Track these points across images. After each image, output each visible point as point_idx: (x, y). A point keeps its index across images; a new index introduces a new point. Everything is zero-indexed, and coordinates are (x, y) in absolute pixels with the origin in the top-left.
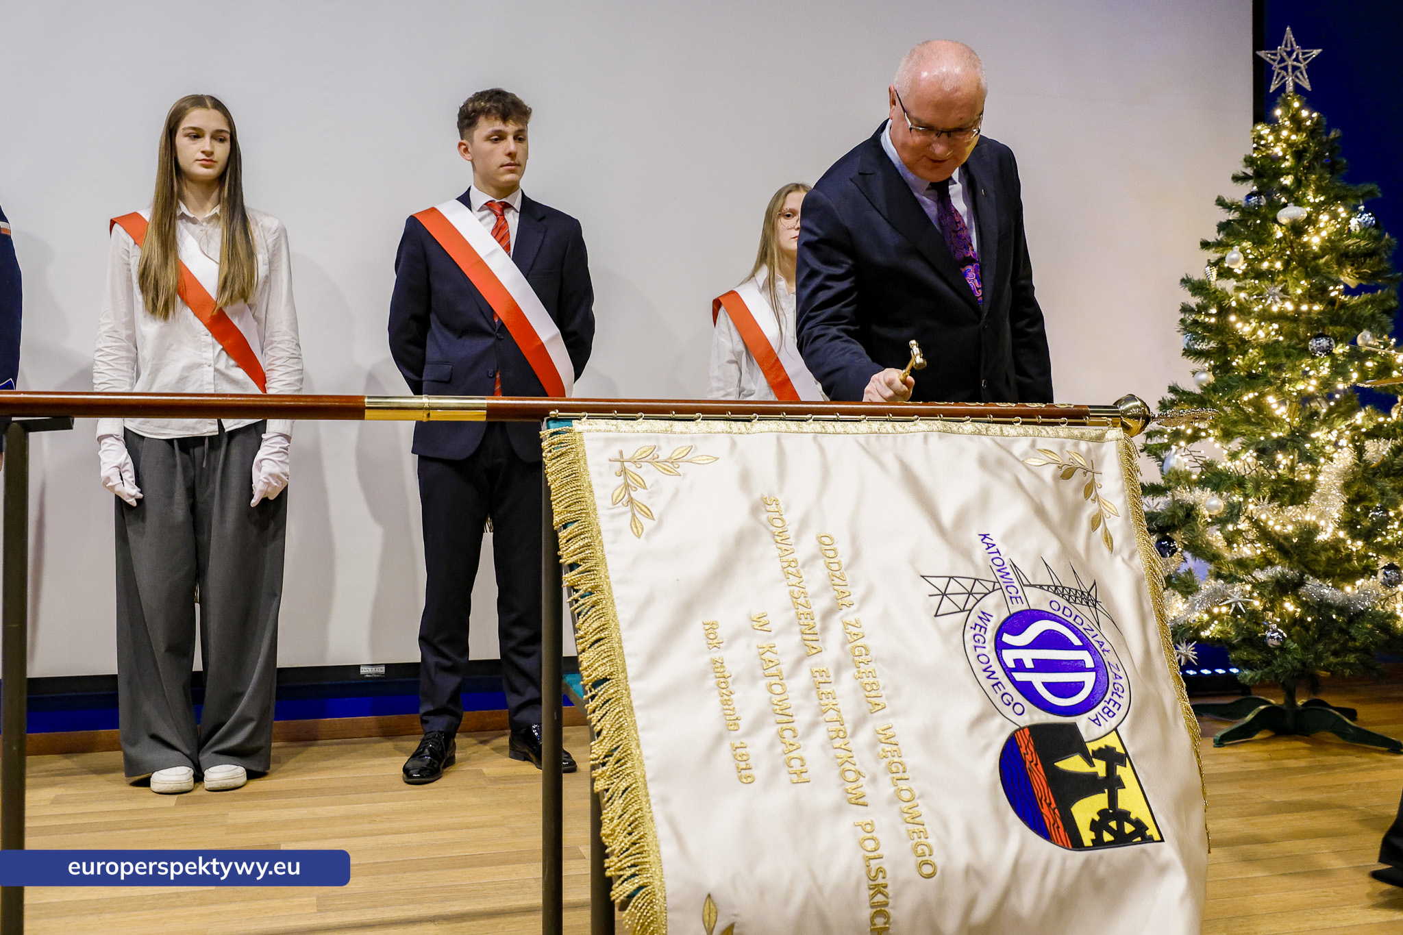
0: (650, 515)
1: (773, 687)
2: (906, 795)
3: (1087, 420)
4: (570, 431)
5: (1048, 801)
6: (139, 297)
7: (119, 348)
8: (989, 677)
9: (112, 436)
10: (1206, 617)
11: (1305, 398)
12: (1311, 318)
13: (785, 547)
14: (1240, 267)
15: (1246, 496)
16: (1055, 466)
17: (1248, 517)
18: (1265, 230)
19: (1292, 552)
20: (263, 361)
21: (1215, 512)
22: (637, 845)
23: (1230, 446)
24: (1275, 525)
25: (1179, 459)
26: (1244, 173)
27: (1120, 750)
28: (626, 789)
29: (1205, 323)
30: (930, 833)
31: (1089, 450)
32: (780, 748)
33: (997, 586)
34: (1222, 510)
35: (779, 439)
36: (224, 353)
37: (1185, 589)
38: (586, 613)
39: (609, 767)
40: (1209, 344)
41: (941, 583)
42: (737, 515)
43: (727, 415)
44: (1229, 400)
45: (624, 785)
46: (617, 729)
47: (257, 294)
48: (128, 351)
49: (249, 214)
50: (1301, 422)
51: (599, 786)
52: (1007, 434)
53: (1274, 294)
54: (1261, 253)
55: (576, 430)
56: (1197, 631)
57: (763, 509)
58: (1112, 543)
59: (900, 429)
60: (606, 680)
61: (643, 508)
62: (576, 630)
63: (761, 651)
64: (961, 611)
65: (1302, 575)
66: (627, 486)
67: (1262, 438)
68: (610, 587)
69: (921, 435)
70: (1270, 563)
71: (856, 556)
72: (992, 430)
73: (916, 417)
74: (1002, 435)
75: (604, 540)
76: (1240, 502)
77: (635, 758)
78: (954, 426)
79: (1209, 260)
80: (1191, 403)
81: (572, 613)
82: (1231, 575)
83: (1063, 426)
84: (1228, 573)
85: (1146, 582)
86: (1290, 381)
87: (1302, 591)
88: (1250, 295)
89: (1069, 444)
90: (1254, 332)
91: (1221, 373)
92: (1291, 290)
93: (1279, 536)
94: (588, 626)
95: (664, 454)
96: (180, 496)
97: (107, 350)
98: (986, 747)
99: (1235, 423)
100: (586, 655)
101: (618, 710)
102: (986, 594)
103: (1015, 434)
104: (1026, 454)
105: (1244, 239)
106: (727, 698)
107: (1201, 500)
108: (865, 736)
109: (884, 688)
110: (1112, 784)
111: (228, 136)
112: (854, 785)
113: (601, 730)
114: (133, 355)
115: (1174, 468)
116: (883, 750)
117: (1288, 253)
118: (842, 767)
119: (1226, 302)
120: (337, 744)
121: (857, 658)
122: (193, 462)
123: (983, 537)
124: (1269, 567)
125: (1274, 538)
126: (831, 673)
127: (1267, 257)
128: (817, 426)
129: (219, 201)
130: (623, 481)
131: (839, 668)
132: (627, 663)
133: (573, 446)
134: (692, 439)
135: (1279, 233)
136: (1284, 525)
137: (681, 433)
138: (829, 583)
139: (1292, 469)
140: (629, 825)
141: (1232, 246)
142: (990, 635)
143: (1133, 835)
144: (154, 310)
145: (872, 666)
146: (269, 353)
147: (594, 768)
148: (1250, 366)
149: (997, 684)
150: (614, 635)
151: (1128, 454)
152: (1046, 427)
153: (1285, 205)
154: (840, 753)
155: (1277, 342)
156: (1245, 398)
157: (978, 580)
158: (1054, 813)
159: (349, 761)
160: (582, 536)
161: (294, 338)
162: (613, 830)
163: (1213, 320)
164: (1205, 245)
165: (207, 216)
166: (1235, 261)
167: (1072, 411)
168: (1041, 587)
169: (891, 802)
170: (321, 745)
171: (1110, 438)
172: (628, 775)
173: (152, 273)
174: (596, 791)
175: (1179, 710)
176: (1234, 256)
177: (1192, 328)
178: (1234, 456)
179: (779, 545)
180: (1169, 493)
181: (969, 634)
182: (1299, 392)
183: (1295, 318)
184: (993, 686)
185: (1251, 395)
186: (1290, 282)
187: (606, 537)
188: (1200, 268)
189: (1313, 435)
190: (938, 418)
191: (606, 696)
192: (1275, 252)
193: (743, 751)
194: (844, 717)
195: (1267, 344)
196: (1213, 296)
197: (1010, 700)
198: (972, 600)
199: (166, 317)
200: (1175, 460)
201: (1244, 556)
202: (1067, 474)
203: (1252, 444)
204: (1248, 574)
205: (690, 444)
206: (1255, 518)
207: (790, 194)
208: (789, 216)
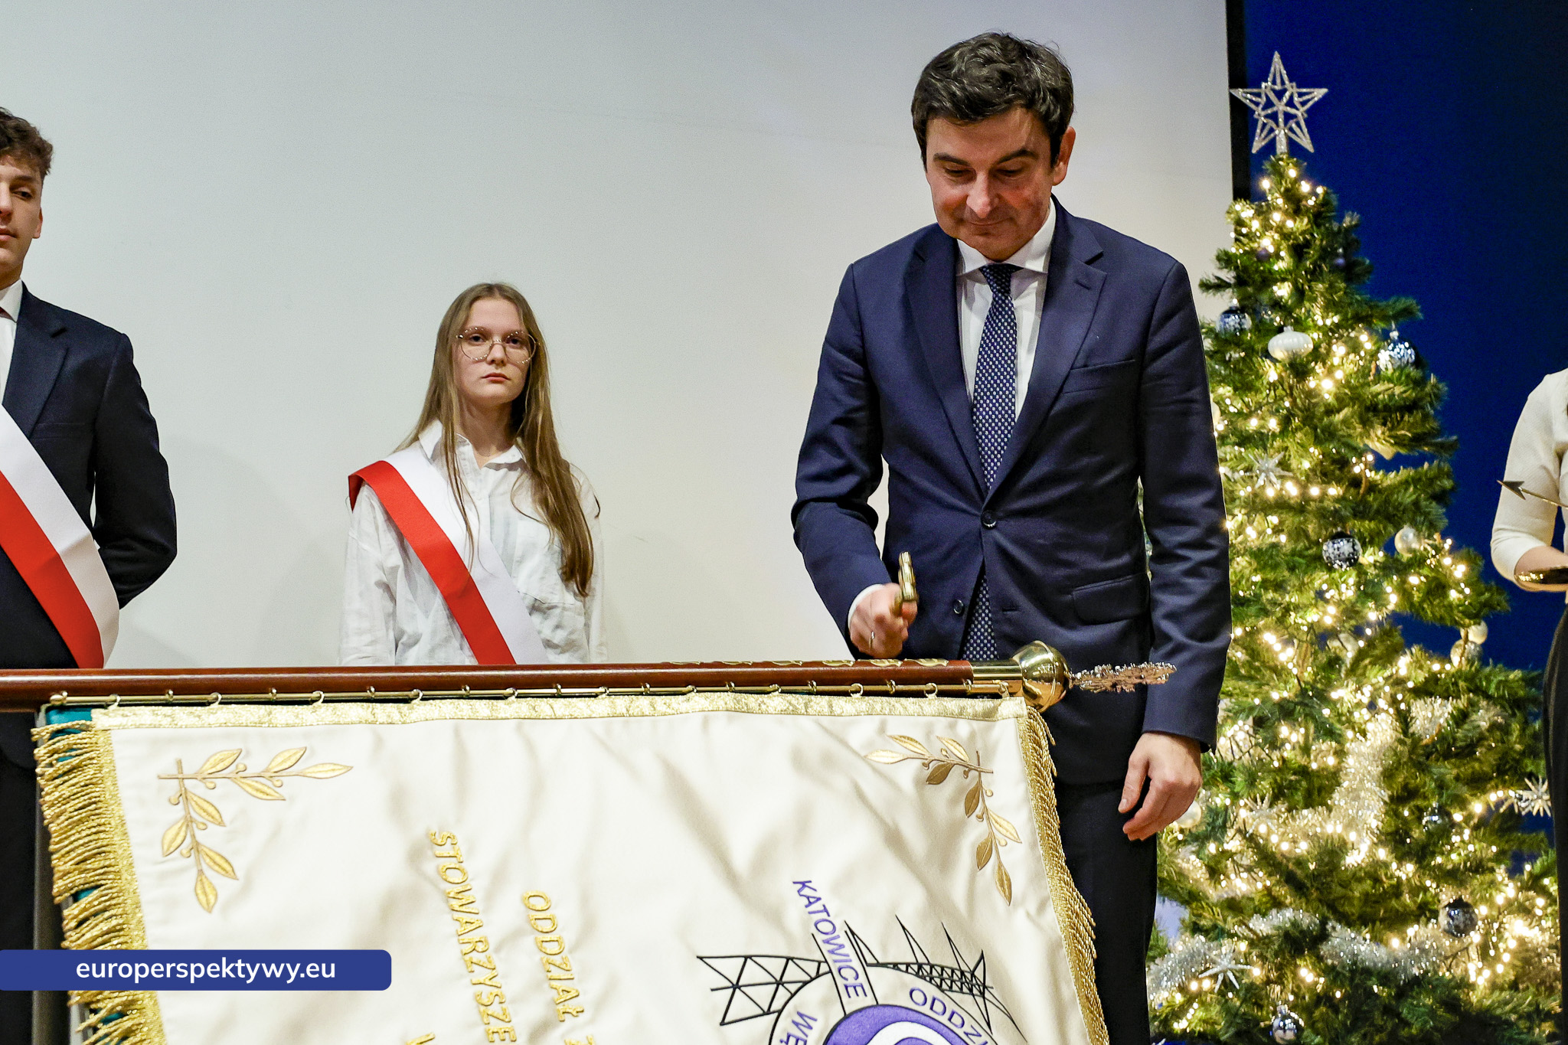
0: (230, 873)
3: (968, 685)
4: (88, 728)
10: (1176, 1000)
11: (1321, 637)
12: (1324, 509)
13: (466, 918)
15: (1235, 796)
16: (918, 763)
17: (1239, 831)
18: (1251, 369)
19: (1309, 885)
21: (1188, 824)
24: (1281, 841)
26: (1218, 278)
31: (973, 736)
33: (824, 968)
34: (1198, 819)
35: (457, 732)
41: (732, 968)
42: (386, 866)
43: (368, 693)
50: (1316, 674)
52: (839, 711)
53: (1267, 471)
54: (1247, 405)
55: (98, 727)
57: (429, 853)
58: (1010, 887)
59: (663, 708)
61: (218, 860)
64: (765, 1013)
65: (1324, 922)
66: (189, 821)
67: (1257, 701)
69: (697, 719)
70: (1278, 904)
71: (588, 927)
72: (816, 707)
73: (690, 687)
74: (832, 714)
75: (146, 920)
76: (1226, 808)
78: (752, 700)
82: (1215, 926)
83: (930, 696)
84: (1209, 924)
86: (1297, 608)
87: (1324, 949)
89: (944, 721)
92: (1294, 463)
93: (1288, 859)
95: (255, 765)
102: (806, 983)
103: (854, 712)
104: (871, 745)
117: (1287, 404)
123: (799, 886)
124: (1274, 911)
125: (1280, 864)
127: (1256, 410)
128: (520, 707)
130: (182, 813)
133: (94, 754)
134: (306, 735)
135: (1272, 374)
136: (1295, 841)
137: (287, 725)
138: (543, 977)
139: (1306, 750)
151: (1036, 740)
152: (903, 700)
153: (1280, 330)
155: (1274, 546)
157: (792, 959)
160: (107, 915)
167: (945, 671)
168: (896, 966)
171: (1007, 715)
179: (456, 915)
182: (1311, 626)
183: (1300, 508)
185: (1239, 631)
186: (1293, 449)
187: (153, 914)
189: (1334, 695)
190: (727, 688)
192: (1268, 403)
195: (1260, 550)
198: (782, 995)
201: (1238, 892)
202: (938, 776)
203: (1243, 711)
204: (1242, 923)
205: (303, 744)
206: (1251, 831)
207: (479, 305)
208: (476, 339)
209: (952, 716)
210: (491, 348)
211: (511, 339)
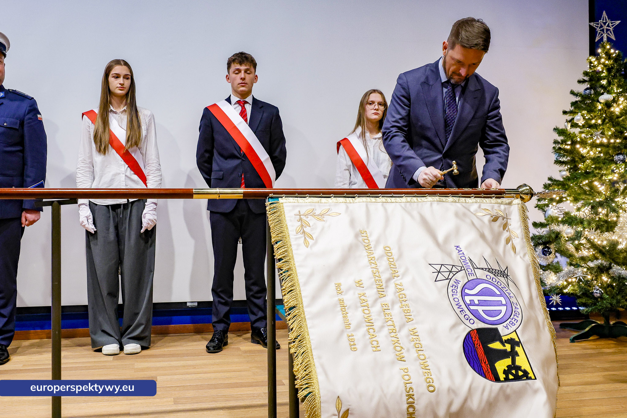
0: (312, 238)
1: (365, 311)
2: (422, 357)
3: (504, 195)
4: (278, 203)
5: (484, 361)
6: (94, 145)
7: (86, 167)
8: (458, 308)
9: (84, 204)
10: (565, 283)
11: (613, 183)
12: (615, 146)
13: (370, 252)
14: (581, 122)
15: (584, 228)
16: (490, 216)
17: (585, 238)
18: (593, 106)
20: (145, 172)
21: (570, 235)
22: (308, 375)
23: (578, 205)
24: (598, 241)
25: (553, 211)
26: (583, 79)
27: (517, 340)
28: (303, 352)
29: (564, 149)
30: (432, 374)
31: (505, 209)
32: (368, 337)
33: (463, 268)
34: (573, 234)
35: (367, 205)
36: (129, 168)
37: (555, 270)
38: (286, 279)
39: (296, 343)
40: (567, 158)
41: (438, 267)
42: (349, 238)
43: (344, 195)
44: (576, 184)
45: (303, 351)
46: (299, 328)
47: (142, 143)
48: (89, 168)
49: (138, 109)
50: (611, 194)
51: (292, 351)
52: (468, 202)
53: (597, 135)
54: (592, 116)
55: (281, 202)
56: (561, 289)
57: (360, 235)
58: (515, 250)
59: (420, 200)
60: (294, 307)
61: (309, 235)
62: (282, 286)
63: (360, 295)
64: (446, 279)
65: (610, 264)
66: (302, 226)
67: (592, 201)
68: (295, 269)
69: (429, 203)
70: (596, 258)
71: (400, 255)
72: (461, 200)
73: (427, 195)
74: (466, 203)
75: (293, 249)
76: (581, 231)
77: (307, 340)
78: (444, 199)
79: (567, 120)
80: (558, 185)
81: (280, 279)
82: (577, 264)
83: (493, 198)
84: (575, 263)
85: (531, 267)
86: (605, 175)
87: (610, 271)
88: (587, 135)
89: (496, 206)
90: (588, 152)
91: (573, 171)
92: (606, 133)
93: (601, 246)
94: (287, 285)
95: (317, 212)
96: (112, 229)
97: (81, 168)
98: (457, 338)
99: (579, 194)
100: (286, 297)
101: (299, 320)
102: (458, 272)
103: (472, 202)
104: (476, 211)
105: (583, 110)
106: (345, 315)
107: (563, 230)
108: (404, 332)
109: (412, 312)
110: (513, 354)
111: (130, 77)
112: (400, 353)
113: (293, 328)
114: (92, 170)
115: (550, 215)
116: (412, 338)
117: (604, 116)
118: (395, 345)
119: (575, 139)
120: (177, 336)
121: (401, 299)
122: (117, 214)
123: (456, 247)
124: (595, 260)
125: (598, 247)
126: (390, 305)
127: (594, 117)
128: (383, 199)
129: (126, 104)
130: (300, 224)
131: (393, 303)
132: (303, 300)
133: (279, 209)
134: (330, 206)
135: (600, 107)
136: (602, 241)
137: (325, 203)
138: (389, 267)
139: (607, 215)
140: (305, 367)
141: (578, 113)
142: (459, 290)
143: (522, 376)
144: (99, 151)
145: (407, 303)
146: (147, 168)
147: (290, 343)
148: (587, 168)
149: (462, 311)
150: (297, 288)
151: (524, 210)
152: (485, 199)
153: (603, 94)
154: (394, 339)
156: (584, 183)
157: (454, 266)
158: (487, 366)
159: (183, 343)
160: (284, 247)
161: (158, 162)
162: (298, 369)
163: (569, 147)
164: (565, 113)
165: (121, 110)
166: (579, 120)
167: (498, 192)
168: (482, 269)
169: (416, 360)
170: (170, 336)
171: (515, 203)
172: (304, 347)
173: (99, 135)
174: (291, 353)
175: (546, 323)
176: (579, 118)
177: (558, 151)
178: (578, 209)
179: (367, 251)
180: (548, 227)
181: (450, 289)
182: (610, 180)
183: (608, 146)
184: (460, 311)
185: (587, 181)
186: (606, 129)
187: (294, 247)
188: (562, 123)
189: (616, 200)
190: (437, 195)
191: (295, 314)
192: (598, 115)
193: (352, 337)
194: (395, 324)
195: (595, 158)
196: (568, 136)
197: (468, 317)
198: (451, 275)
199: (105, 154)
200: (551, 212)
201: (585, 255)
202: (495, 219)
203: (587, 204)
204: (585, 263)
205: (328, 207)
206: (589, 238)
207: (371, 94)
208: (371, 104)
209: (499, 203)
210: (375, 106)
211: (379, 104)
